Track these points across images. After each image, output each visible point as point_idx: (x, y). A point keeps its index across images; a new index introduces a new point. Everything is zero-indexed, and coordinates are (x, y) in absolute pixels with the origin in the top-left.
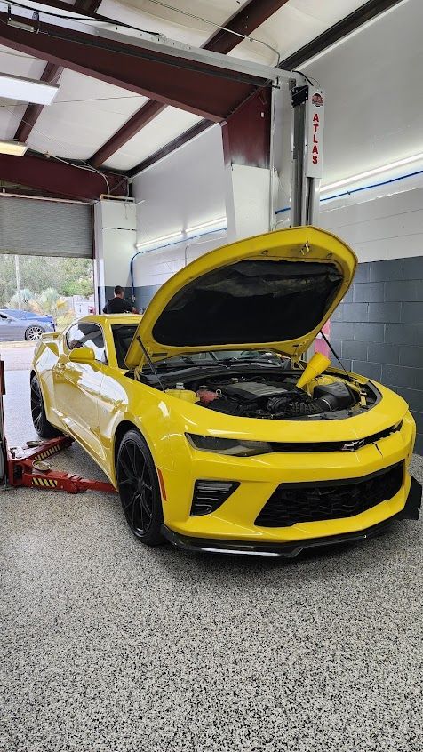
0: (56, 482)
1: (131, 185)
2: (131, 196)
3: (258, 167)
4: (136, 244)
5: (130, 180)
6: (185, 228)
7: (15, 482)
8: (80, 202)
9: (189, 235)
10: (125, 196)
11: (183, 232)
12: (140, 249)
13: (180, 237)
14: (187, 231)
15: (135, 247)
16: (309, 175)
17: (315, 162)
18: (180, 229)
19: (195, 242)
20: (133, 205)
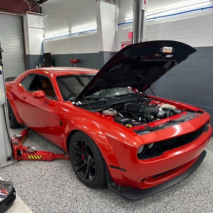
0: (41, 156)
1: (40, 8)
2: (41, 13)
3: (110, 3)
4: (44, 35)
5: (40, 5)
6: (70, 28)
7: (18, 158)
8: (17, 15)
9: (72, 32)
10: (38, 13)
11: (70, 31)
12: (46, 38)
13: (68, 33)
14: (71, 30)
15: (44, 36)
16: (143, 9)
17: (145, 3)
18: (68, 29)
19: (76, 36)
20: (42, 17)
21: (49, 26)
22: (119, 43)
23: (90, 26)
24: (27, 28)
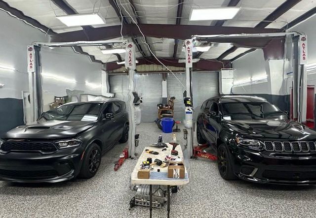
0: (208, 157)
1: (232, 64)
2: (231, 68)
5: (232, 62)
6: (251, 77)
9: (253, 80)
10: (229, 68)
13: (250, 81)
15: (233, 83)
16: (301, 64)
17: (304, 58)
18: (250, 78)
19: (256, 83)
20: (232, 71)
21: (238, 76)
22: (288, 88)
23: (261, 76)
24: (221, 79)
